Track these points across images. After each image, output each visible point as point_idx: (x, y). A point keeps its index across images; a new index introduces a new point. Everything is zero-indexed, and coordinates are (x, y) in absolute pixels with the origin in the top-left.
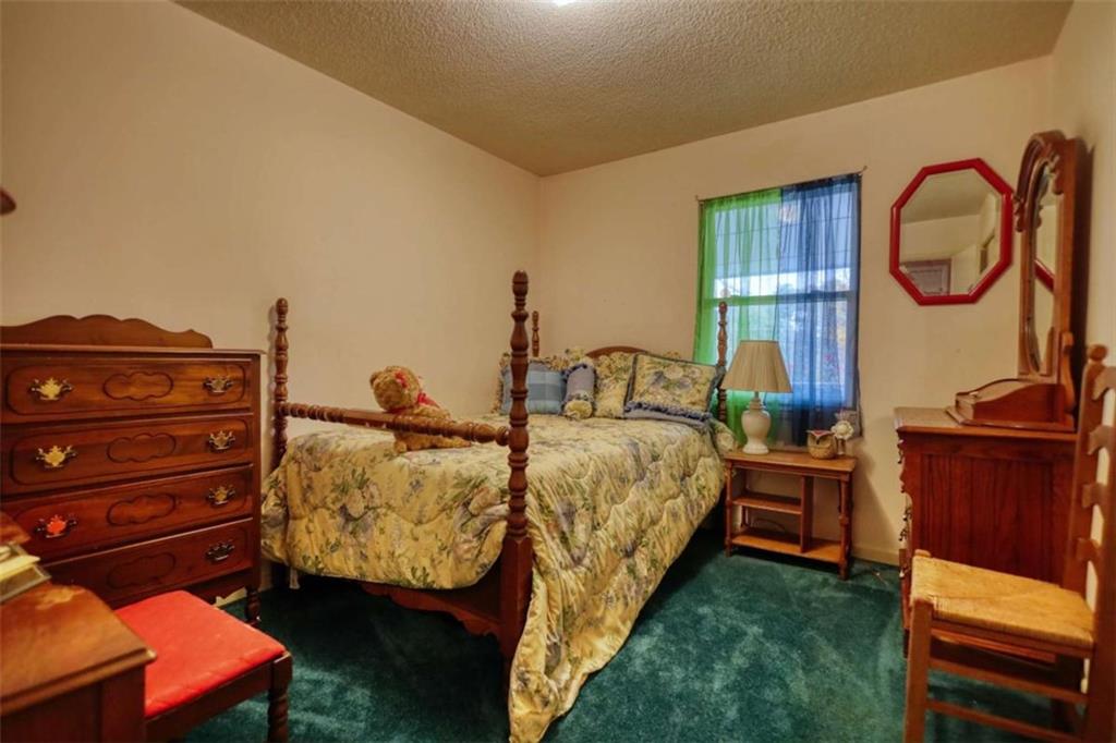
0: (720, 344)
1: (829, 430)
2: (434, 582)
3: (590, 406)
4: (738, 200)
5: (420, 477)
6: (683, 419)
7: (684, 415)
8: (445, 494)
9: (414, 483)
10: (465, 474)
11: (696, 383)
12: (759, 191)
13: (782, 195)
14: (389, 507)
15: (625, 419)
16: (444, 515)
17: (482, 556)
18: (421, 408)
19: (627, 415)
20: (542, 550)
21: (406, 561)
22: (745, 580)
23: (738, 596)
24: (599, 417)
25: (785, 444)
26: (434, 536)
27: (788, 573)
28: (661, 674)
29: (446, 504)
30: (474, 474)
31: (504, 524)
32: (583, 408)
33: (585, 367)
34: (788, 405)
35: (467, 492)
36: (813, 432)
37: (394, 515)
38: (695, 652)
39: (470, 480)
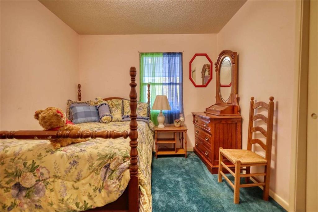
0: (148, 96)
1: (179, 119)
2: (92, 206)
3: (111, 118)
4: (151, 54)
5: (76, 159)
6: (142, 120)
7: (142, 118)
8: (93, 164)
9: (72, 162)
10: (103, 153)
11: (143, 108)
12: (157, 53)
13: (163, 55)
14: (56, 177)
15: (123, 121)
16: (93, 174)
17: (121, 187)
18: (68, 126)
19: (124, 120)
20: (142, 177)
21: (72, 201)
22: (166, 165)
23: (168, 170)
24: (114, 121)
25: (167, 124)
26: (88, 185)
27: (174, 159)
28: (169, 204)
29: (95, 168)
30: (107, 152)
31: (128, 171)
32: (109, 119)
33: (106, 104)
34: (167, 113)
35: (106, 161)
36: (175, 120)
37: (60, 181)
38: (172, 192)
39: (107, 156)
